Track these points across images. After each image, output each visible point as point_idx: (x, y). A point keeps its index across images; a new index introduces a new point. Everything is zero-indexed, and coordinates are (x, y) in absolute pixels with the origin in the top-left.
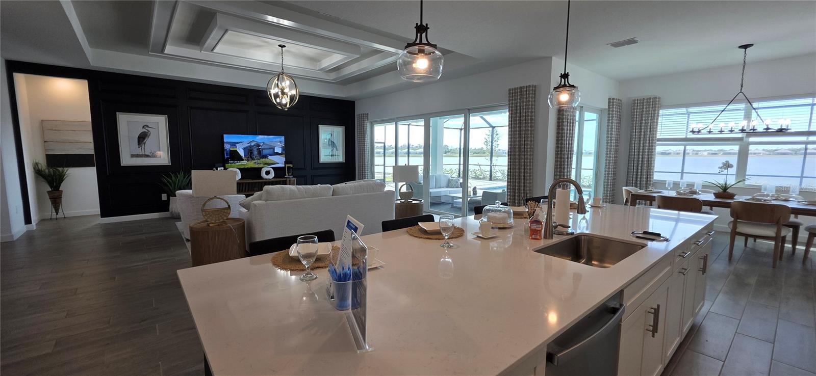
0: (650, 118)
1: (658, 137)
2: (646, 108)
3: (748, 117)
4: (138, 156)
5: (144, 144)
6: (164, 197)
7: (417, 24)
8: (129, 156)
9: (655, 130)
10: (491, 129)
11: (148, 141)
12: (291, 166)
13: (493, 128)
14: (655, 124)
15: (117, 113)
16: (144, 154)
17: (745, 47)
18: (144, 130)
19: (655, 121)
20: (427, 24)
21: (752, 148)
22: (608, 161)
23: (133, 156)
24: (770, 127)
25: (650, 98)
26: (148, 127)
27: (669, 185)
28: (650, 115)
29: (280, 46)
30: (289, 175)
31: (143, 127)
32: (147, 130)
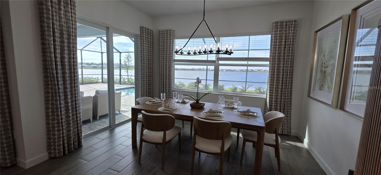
10: (119, 53)
13: (121, 53)
21: (221, 68)
22: (143, 75)
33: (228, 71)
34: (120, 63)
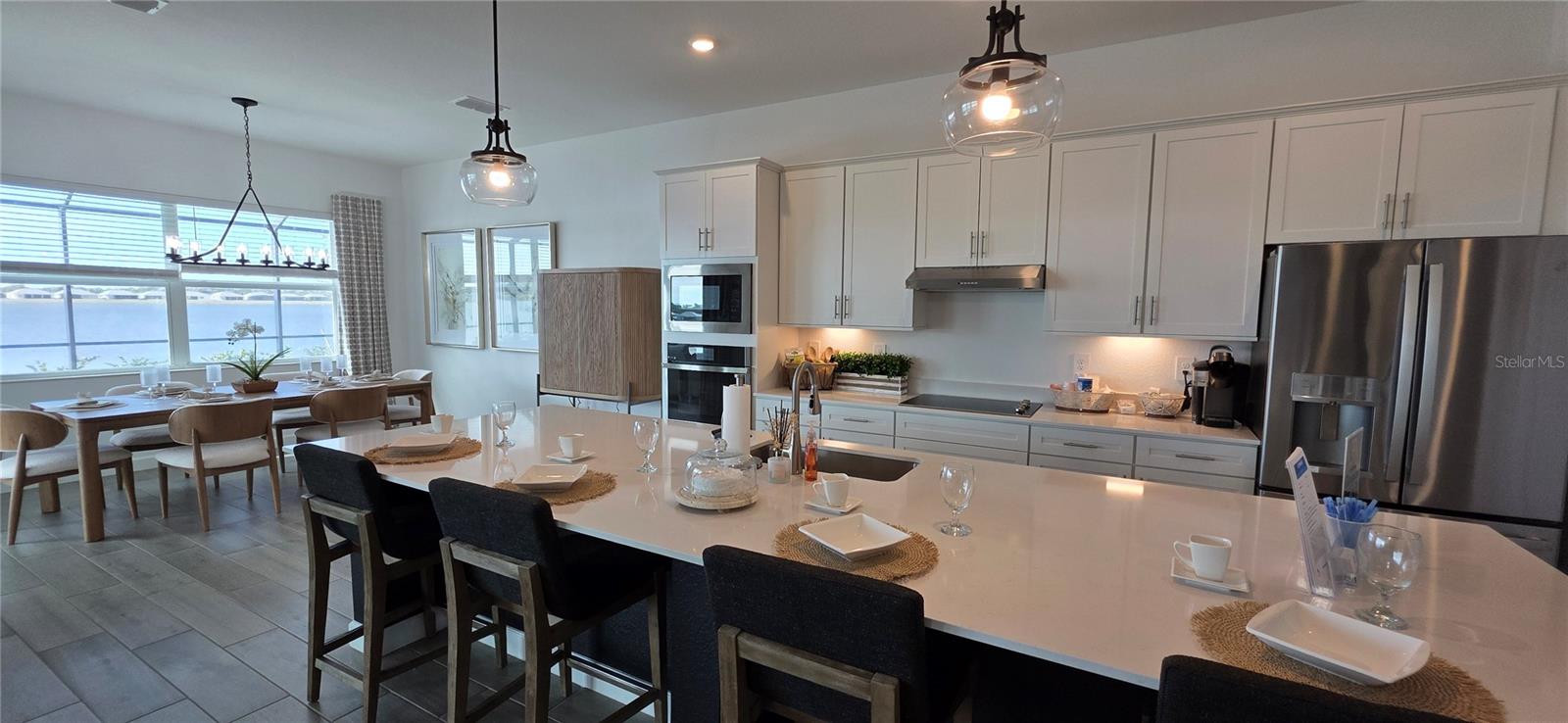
3: (170, 227)
7: (993, 9)
17: (246, 103)
20: (1018, 8)
24: (292, 259)
27: (148, 382)
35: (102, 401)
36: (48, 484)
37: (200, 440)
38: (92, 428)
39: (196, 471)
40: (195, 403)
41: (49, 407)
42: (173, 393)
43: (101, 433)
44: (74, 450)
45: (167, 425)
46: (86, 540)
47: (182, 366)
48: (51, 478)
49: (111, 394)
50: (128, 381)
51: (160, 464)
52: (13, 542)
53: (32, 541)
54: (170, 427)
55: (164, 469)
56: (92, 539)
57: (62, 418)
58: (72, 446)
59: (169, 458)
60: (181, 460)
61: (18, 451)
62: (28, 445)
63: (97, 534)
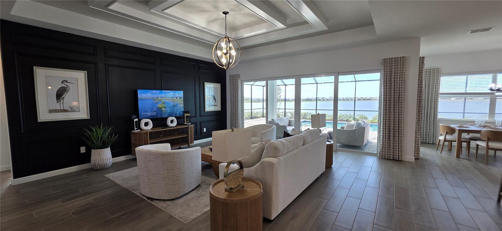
0: (435, 81)
1: (440, 92)
2: (432, 75)
4: (56, 111)
5: (63, 99)
6: (83, 150)
8: (47, 111)
9: (439, 88)
11: (67, 97)
12: (189, 115)
13: (286, 85)
14: (439, 84)
15: (34, 67)
16: (62, 108)
18: (63, 85)
19: (439, 82)
23: (51, 111)
25: (435, 69)
26: (67, 82)
28: (435, 79)
29: (224, 13)
30: (187, 122)
31: (62, 82)
32: (66, 85)
33: (360, 100)
34: (285, 98)
35: (465, 126)
36: (450, 142)
37: (489, 140)
38: (461, 132)
39: (486, 147)
40: (490, 129)
41: (452, 126)
42: (484, 127)
43: (463, 133)
44: (456, 136)
45: (480, 134)
46: (455, 157)
47: (491, 120)
48: (451, 142)
49: (468, 125)
50: (473, 123)
51: (477, 144)
52: (441, 153)
53: (445, 154)
54: (481, 135)
55: (478, 145)
56: (457, 157)
57: (455, 129)
58: (456, 135)
59: (479, 143)
60: (483, 144)
61: (445, 134)
62: (447, 133)
63: (458, 156)
